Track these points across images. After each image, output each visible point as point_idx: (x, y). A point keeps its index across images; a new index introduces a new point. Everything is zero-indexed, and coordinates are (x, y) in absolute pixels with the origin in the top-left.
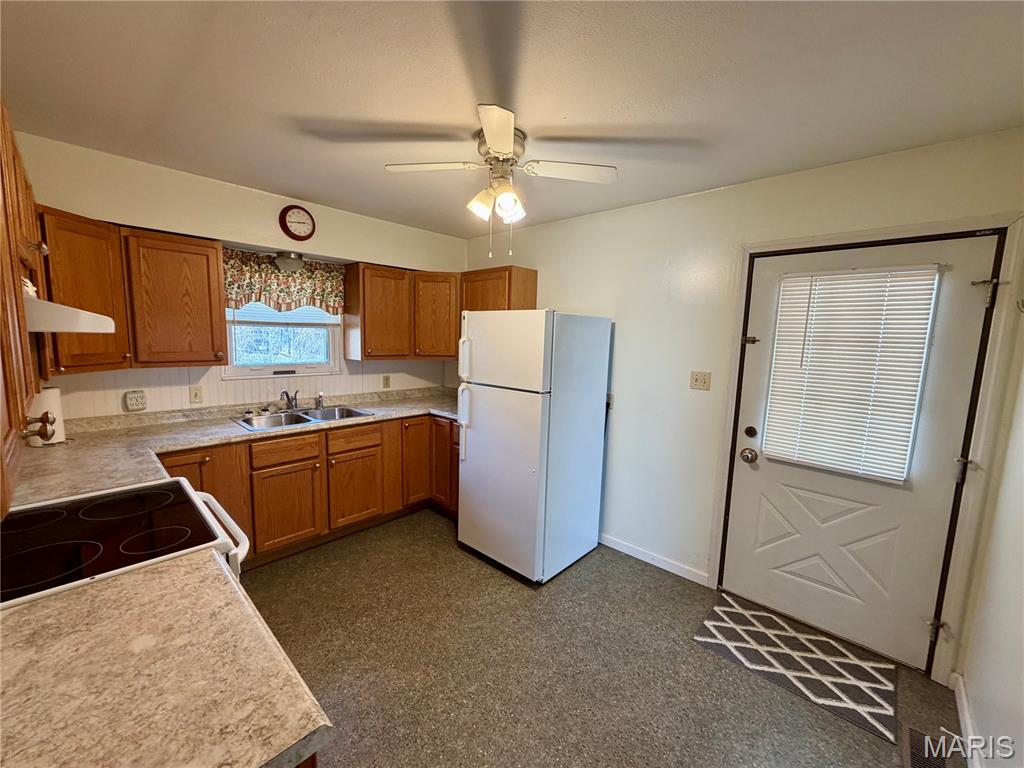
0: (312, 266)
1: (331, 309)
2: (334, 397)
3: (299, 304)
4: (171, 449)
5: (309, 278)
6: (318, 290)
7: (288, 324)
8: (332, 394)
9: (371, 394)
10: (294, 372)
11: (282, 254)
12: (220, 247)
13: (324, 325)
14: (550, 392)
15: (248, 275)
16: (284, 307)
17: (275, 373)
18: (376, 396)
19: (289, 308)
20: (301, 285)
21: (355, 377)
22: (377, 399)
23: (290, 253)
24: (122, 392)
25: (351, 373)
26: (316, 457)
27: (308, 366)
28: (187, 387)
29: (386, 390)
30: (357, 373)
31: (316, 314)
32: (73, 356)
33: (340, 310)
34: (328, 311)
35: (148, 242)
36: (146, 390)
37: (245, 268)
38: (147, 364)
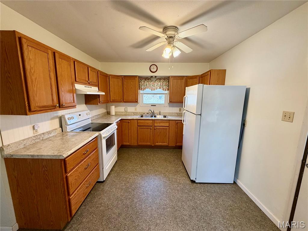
0: (160, 79)
1: (164, 90)
2: (165, 113)
3: (157, 89)
4: (124, 118)
5: (160, 82)
6: (162, 85)
7: (154, 94)
8: (164, 112)
9: (175, 113)
10: (155, 106)
11: (152, 77)
12: (138, 77)
13: (163, 94)
14: (201, 115)
15: (146, 83)
16: (153, 90)
17: (152, 106)
18: (176, 114)
19: (154, 90)
20: (158, 84)
21: (170, 108)
22: (176, 115)
23: (153, 76)
24: (124, 107)
25: (170, 107)
26: (152, 126)
27: (159, 104)
28: (134, 107)
29: (180, 112)
30: (171, 107)
31: (161, 91)
32: (113, 100)
33: (167, 90)
34: (163, 90)
35: (126, 78)
36: (128, 107)
37: (146, 81)
38: (125, 102)
